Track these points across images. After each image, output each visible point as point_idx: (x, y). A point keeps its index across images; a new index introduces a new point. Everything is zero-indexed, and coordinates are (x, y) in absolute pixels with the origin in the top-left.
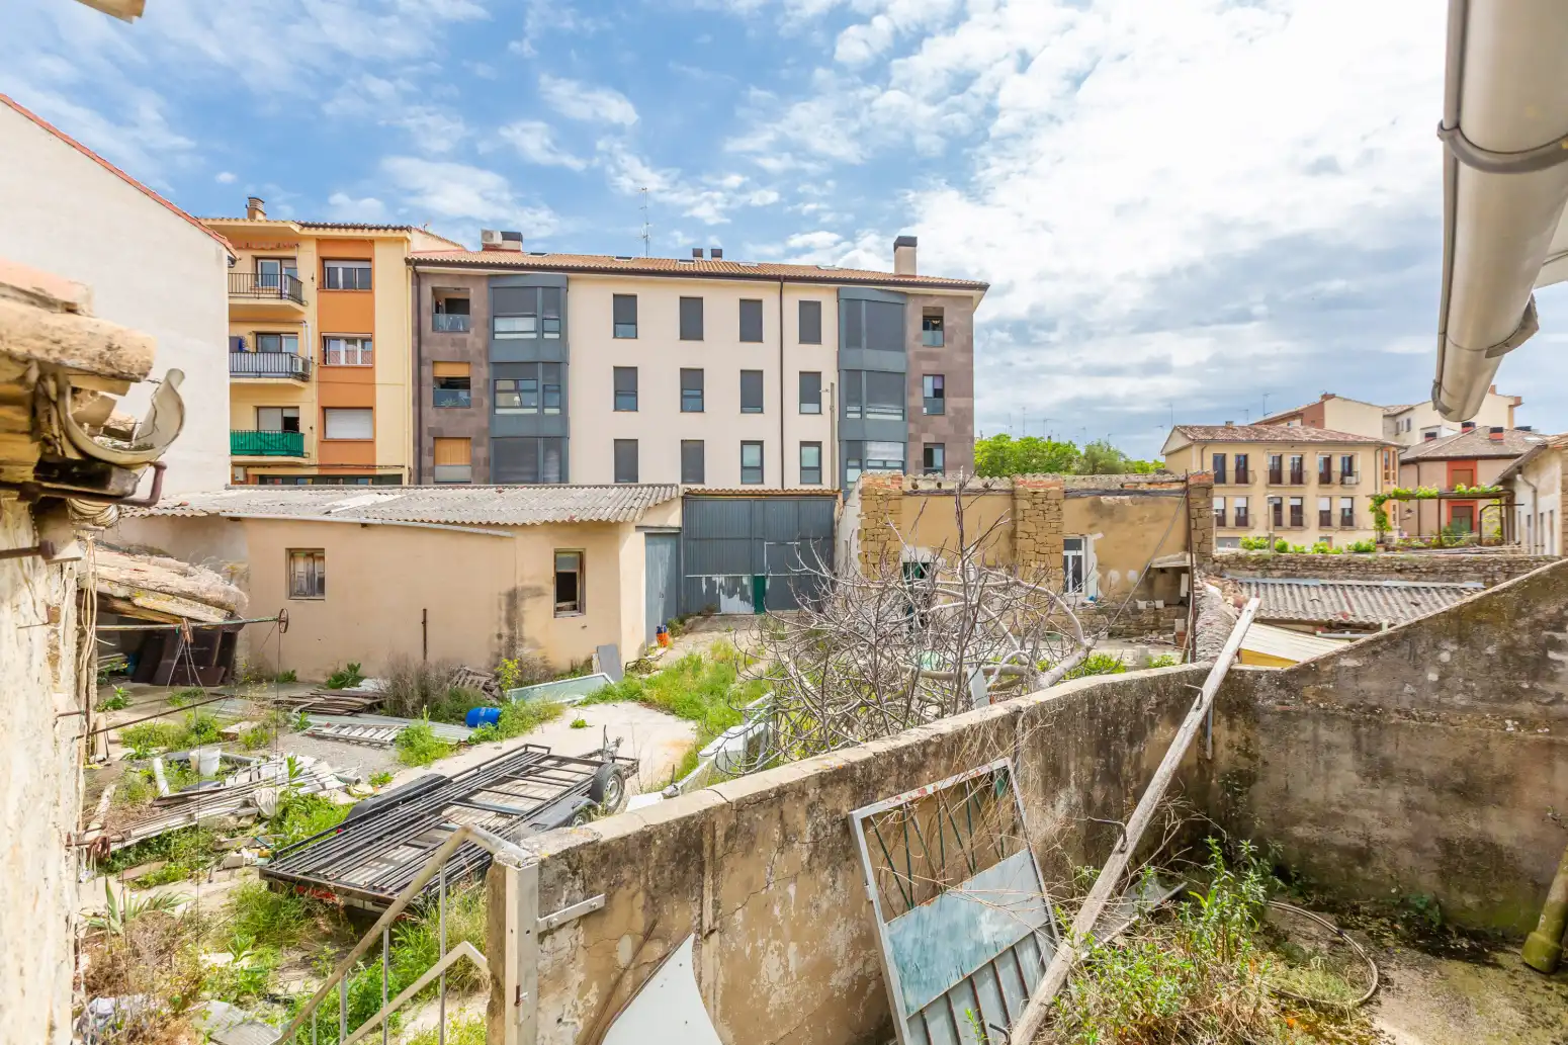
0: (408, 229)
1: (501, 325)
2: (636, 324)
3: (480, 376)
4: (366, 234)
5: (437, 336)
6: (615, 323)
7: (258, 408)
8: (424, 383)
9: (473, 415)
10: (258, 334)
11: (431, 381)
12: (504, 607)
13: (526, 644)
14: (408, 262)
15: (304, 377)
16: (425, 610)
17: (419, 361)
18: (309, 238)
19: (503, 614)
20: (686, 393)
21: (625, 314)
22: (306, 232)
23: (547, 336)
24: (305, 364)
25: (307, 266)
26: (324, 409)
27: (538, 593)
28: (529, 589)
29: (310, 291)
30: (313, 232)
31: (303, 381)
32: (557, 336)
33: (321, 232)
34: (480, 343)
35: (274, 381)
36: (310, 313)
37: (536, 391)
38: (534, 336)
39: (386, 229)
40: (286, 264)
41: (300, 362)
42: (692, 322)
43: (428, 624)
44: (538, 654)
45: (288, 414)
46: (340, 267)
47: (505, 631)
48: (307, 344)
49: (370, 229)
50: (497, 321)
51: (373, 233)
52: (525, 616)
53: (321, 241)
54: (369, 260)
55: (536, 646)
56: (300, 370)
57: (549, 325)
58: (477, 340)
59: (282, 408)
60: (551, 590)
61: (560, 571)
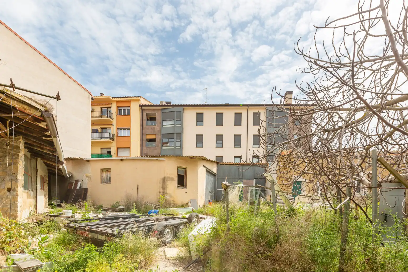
0: (140, 97)
1: (164, 123)
2: (203, 122)
3: (158, 138)
4: (129, 99)
5: (147, 127)
6: (197, 122)
7: (101, 148)
8: (143, 140)
9: (156, 149)
10: (102, 128)
11: (145, 140)
12: (161, 183)
13: (168, 195)
14: (140, 106)
15: (112, 139)
16: (138, 185)
17: (142, 134)
18: (114, 101)
19: (161, 186)
20: (217, 142)
21: (200, 119)
22: (114, 99)
23: (177, 125)
24: (113, 136)
25: (114, 109)
26: (118, 148)
27: (172, 179)
28: (169, 178)
29: (114, 116)
30: (115, 99)
31: (113, 140)
32: (180, 125)
33: (117, 99)
34: (159, 129)
35: (105, 140)
36: (114, 122)
37: (174, 142)
38: (173, 126)
39: (134, 97)
40: (109, 109)
41: (111, 135)
42: (220, 120)
43: (139, 189)
44: (172, 199)
45: (109, 150)
46: (122, 109)
47: (161, 190)
48: (113, 130)
49: (130, 97)
50: (163, 122)
51: (131, 99)
52: (168, 186)
53: (118, 102)
54: (130, 107)
55: (171, 196)
56: (111, 137)
57: (178, 122)
58: (158, 128)
59: (107, 148)
60: (176, 179)
61: (179, 174)
